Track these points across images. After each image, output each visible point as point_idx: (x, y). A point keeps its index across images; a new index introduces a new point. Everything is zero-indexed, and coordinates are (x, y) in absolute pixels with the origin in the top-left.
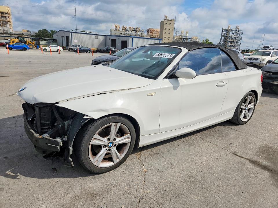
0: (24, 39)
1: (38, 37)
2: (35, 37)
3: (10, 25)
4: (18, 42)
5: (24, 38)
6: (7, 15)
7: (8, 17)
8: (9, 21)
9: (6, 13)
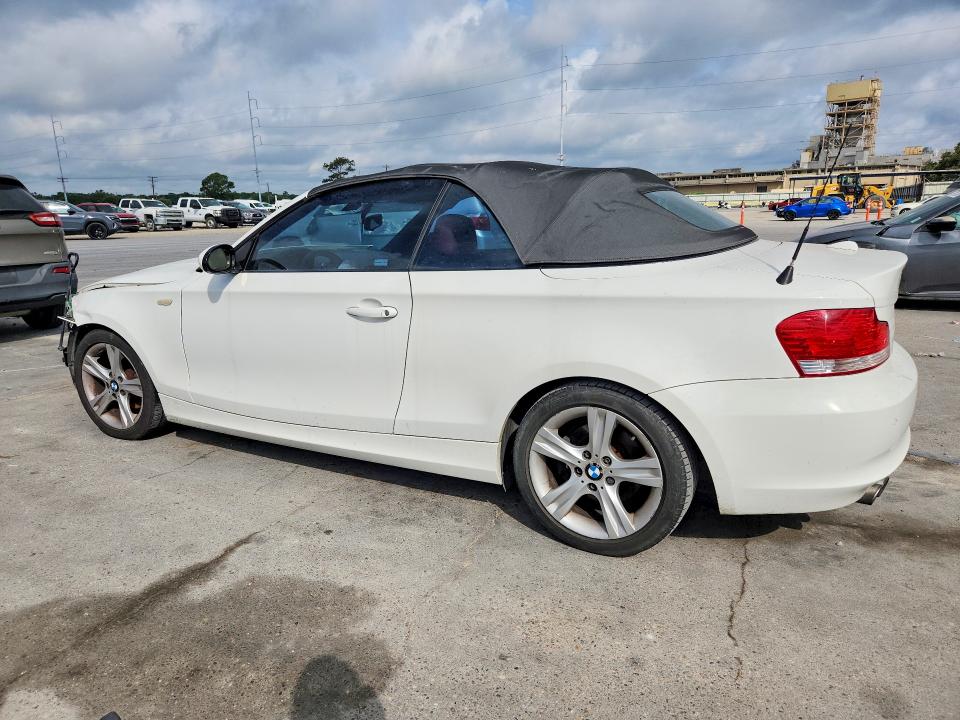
0: (856, 182)
1: (950, 166)
2: (936, 169)
3: (868, 137)
4: (836, 193)
5: (857, 177)
6: (866, 107)
7: (869, 112)
8: (867, 127)
9: (864, 102)
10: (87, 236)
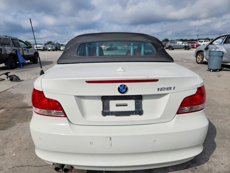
10: (184, 49)
